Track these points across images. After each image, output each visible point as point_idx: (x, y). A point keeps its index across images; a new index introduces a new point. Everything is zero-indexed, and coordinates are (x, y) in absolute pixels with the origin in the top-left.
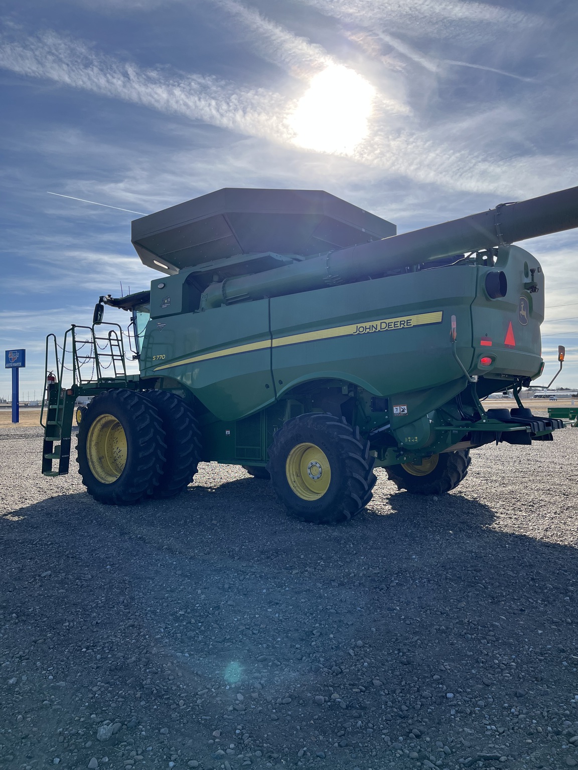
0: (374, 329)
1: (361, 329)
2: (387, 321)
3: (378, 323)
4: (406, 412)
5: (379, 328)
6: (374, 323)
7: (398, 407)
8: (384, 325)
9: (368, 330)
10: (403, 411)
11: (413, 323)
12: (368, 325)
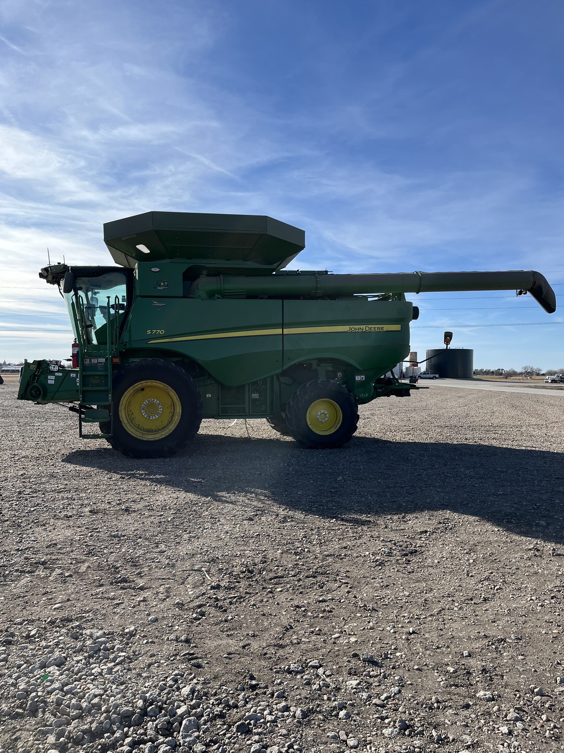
0: (361, 330)
1: (353, 329)
2: (370, 326)
3: (364, 326)
4: (364, 379)
5: (364, 330)
6: (362, 327)
7: (359, 377)
8: (367, 329)
9: (357, 330)
10: (362, 379)
11: (385, 329)
12: (357, 327)
